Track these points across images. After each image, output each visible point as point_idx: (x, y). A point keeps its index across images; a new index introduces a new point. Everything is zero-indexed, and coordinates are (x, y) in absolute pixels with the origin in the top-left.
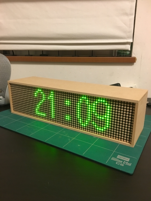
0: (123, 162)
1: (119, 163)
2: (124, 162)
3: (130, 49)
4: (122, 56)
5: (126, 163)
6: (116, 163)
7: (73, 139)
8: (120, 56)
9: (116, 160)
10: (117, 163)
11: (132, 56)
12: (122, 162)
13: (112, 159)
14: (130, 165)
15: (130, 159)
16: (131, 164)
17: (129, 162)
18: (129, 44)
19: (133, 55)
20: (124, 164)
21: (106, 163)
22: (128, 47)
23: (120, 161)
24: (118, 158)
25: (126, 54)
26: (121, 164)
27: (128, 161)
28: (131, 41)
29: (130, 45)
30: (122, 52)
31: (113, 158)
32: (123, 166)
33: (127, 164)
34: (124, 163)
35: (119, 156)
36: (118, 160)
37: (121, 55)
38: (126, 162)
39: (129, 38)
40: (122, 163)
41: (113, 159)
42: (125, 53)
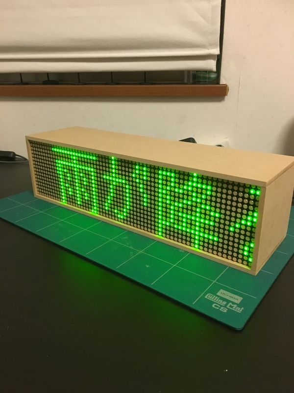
0: (227, 304)
1: (219, 306)
2: (230, 304)
3: (215, 69)
4: (202, 83)
5: (232, 307)
6: (213, 306)
7: (138, 252)
8: (198, 83)
9: (215, 299)
10: (215, 306)
11: (221, 83)
12: (225, 303)
13: (206, 297)
14: (241, 311)
15: (242, 300)
16: (242, 308)
17: (239, 305)
18: (212, 59)
19: (223, 81)
20: (227, 308)
21: (193, 304)
22: (211, 65)
23: (222, 301)
24: (218, 296)
25: (209, 78)
26: (222, 308)
27: (238, 302)
28: (216, 51)
29: (214, 60)
30: (201, 75)
31: (208, 294)
32: (225, 311)
33: (234, 308)
34: (228, 306)
35: (221, 291)
36: (217, 300)
37: (200, 81)
38: (232, 305)
39: (212, 45)
40: (225, 306)
41: (209, 296)
42: (207, 76)
